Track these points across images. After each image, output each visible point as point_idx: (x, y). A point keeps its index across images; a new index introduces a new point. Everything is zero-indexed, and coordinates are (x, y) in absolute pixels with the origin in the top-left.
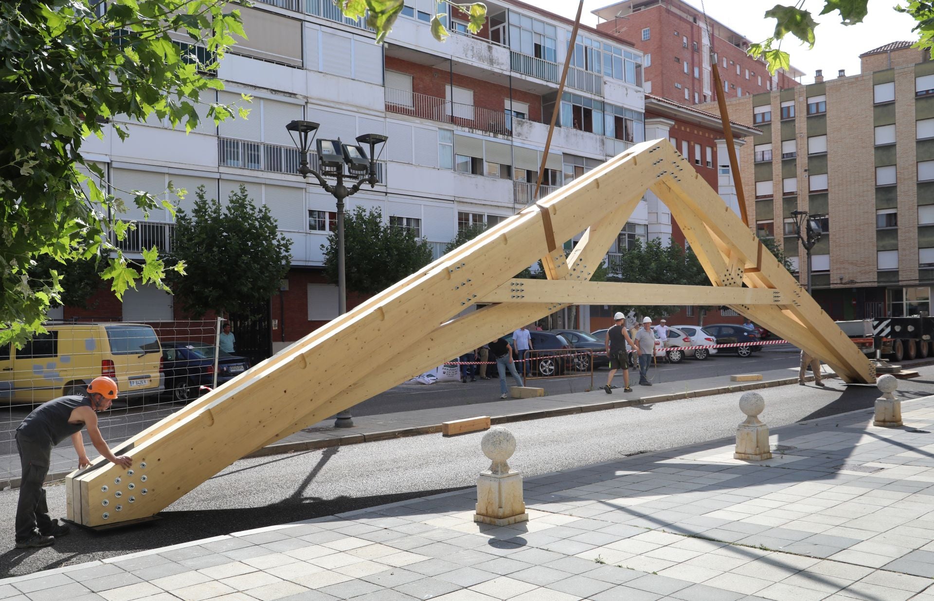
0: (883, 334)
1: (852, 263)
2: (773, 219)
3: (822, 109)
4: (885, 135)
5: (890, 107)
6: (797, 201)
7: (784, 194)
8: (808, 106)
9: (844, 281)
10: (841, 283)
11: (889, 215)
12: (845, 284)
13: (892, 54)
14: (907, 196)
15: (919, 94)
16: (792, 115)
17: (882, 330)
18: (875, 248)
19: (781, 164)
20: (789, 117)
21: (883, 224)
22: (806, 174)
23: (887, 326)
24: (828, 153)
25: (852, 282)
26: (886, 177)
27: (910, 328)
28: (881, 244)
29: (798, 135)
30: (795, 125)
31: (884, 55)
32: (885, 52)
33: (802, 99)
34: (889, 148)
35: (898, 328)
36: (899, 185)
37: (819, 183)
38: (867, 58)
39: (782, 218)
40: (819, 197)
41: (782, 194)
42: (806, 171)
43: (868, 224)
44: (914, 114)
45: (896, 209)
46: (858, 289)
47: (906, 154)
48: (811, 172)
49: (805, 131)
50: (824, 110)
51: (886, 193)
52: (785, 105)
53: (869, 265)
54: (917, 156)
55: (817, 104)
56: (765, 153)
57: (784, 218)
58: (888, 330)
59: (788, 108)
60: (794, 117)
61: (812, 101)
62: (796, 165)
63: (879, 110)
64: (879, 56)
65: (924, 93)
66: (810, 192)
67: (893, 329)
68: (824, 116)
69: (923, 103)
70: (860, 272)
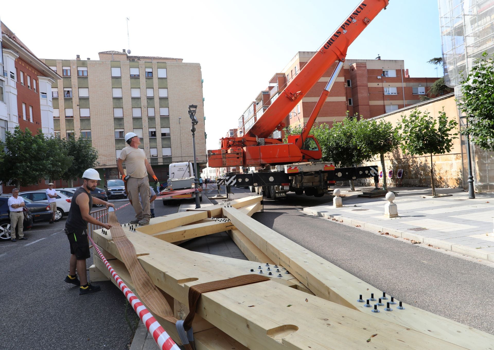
0: (232, 184)
1: (104, 155)
2: (60, 130)
3: (85, 74)
4: (117, 93)
5: (119, 79)
6: (73, 121)
7: (66, 117)
8: (78, 71)
9: (100, 165)
10: (99, 166)
11: (120, 132)
12: (101, 166)
13: (114, 55)
14: (128, 122)
15: (131, 76)
16: (69, 74)
17: (232, 182)
18: (115, 148)
19: (63, 100)
20: (67, 75)
21: (118, 137)
22: (78, 107)
23: (234, 179)
24: (90, 98)
25: (104, 165)
26: (118, 113)
27: (247, 180)
28: (118, 146)
29: (73, 86)
30: (71, 80)
31: (110, 55)
32: (111, 54)
33: (75, 67)
34: (119, 99)
35: (240, 180)
36: (124, 118)
37: (85, 113)
38: (103, 55)
39: (65, 130)
40: (85, 120)
41: (65, 117)
42: (78, 105)
43: (111, 136)
44: (130, 85)
45: (123, 129)
46: (106, 169)
47: (127, 103)
48: (80, 106)
49: (77, 84)
50: (86, 75)
51: (119, 121)
52: (64, 68)
53: (112, 156)
54: (132, 105)
55: (83, 71)
56: (53, 93)
57: (66, 130)
58: (235, 181)
59: (67, 70)
60: (71, 76)
61: (80, 69)
62: (72, 102)
63: (114, 80)
64: (108, 55)
65: (134, 76)
66: (80, 117)
67: (237, 181)
68: (86, 78)
69: (133, 80)
70: (108, 160)
